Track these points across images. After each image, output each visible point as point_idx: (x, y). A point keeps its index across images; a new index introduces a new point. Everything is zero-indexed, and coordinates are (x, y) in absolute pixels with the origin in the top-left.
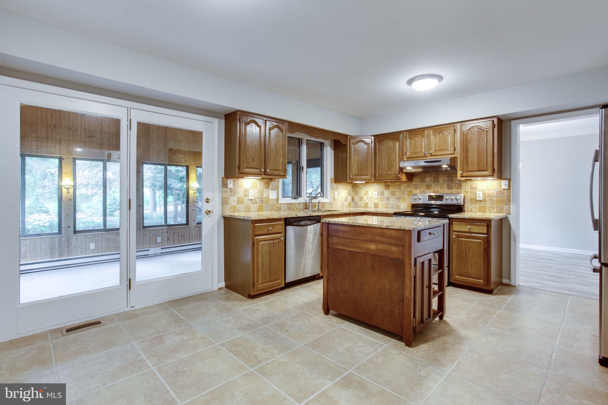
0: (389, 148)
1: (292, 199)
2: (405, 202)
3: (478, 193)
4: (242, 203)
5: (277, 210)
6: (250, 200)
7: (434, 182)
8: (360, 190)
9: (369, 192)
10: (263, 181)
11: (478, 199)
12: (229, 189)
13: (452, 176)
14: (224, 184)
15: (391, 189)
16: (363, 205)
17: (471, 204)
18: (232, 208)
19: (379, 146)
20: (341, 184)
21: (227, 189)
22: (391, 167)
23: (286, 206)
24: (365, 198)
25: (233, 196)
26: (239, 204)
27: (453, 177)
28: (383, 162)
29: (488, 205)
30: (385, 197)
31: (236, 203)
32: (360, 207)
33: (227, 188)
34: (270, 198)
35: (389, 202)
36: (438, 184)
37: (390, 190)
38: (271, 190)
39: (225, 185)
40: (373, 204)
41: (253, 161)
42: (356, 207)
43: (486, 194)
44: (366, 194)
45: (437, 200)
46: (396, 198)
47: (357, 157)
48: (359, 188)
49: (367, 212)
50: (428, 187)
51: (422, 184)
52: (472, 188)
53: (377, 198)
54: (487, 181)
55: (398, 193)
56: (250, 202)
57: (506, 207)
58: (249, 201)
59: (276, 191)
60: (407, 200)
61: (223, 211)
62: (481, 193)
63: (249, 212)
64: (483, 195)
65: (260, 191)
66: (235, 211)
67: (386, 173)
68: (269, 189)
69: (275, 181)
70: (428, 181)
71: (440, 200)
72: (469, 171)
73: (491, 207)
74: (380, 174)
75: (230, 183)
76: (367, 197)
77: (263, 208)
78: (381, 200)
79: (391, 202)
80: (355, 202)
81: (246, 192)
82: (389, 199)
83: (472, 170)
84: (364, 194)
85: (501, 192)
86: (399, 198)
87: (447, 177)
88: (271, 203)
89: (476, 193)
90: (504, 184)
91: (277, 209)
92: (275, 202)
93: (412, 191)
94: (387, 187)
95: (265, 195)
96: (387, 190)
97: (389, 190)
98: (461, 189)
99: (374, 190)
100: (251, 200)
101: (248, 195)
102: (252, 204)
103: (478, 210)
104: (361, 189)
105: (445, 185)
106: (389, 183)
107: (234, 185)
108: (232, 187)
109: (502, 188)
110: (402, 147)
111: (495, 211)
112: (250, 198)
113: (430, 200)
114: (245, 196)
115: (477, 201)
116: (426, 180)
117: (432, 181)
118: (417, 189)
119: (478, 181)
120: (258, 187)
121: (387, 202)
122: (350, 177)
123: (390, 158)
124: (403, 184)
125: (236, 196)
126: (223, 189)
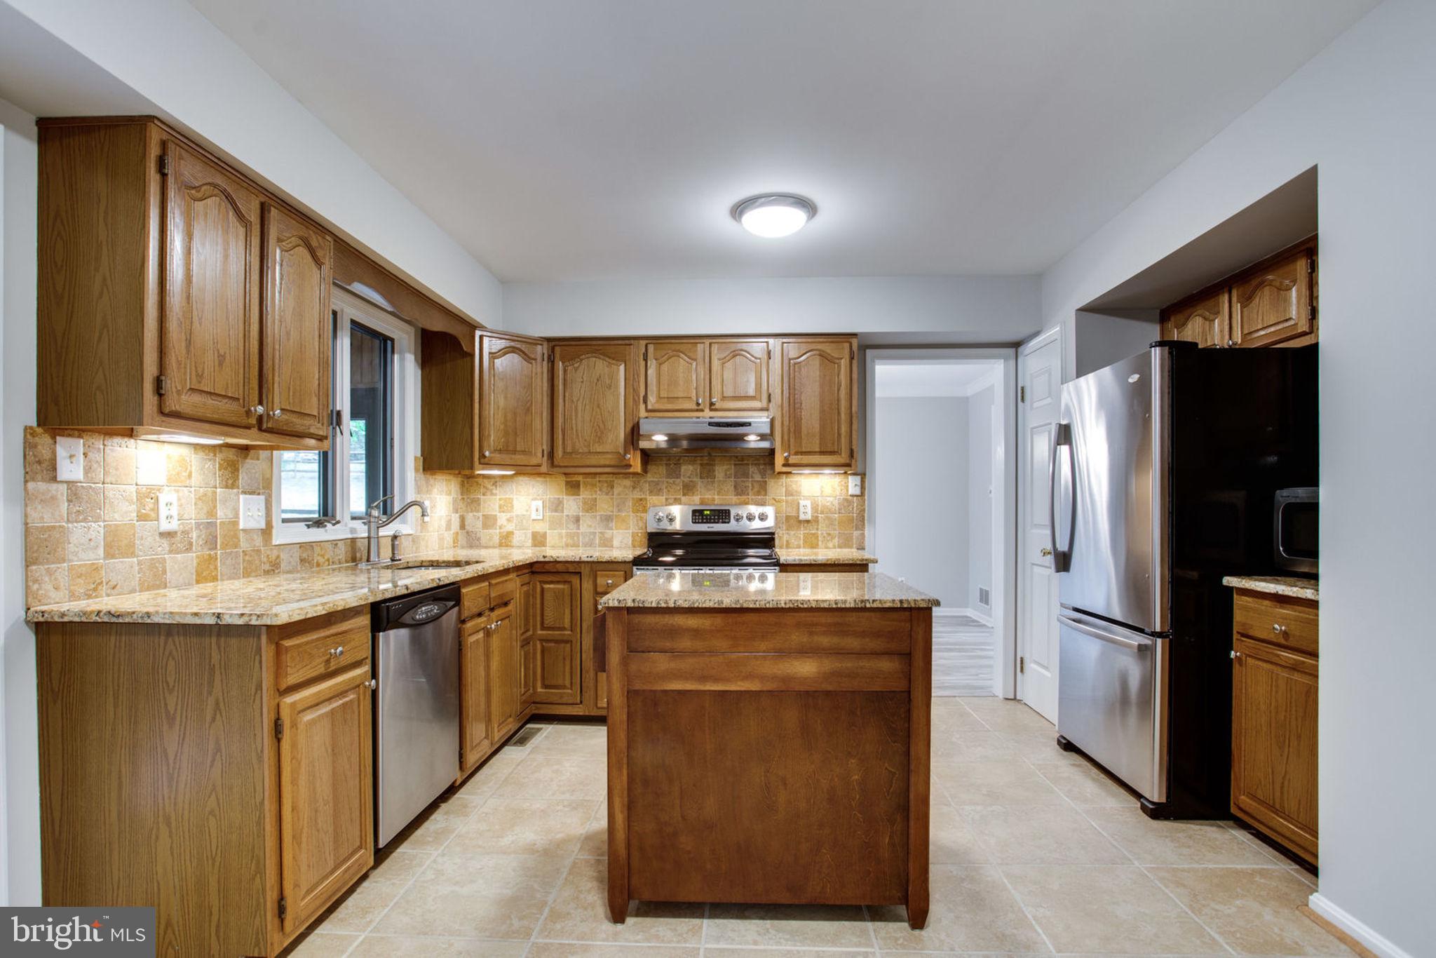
0: (598, 380)
1: (308, 526)
2: (626, 529)
3: (802, 503)
4: (130, 551)
5: (268, 571)
6: (162, 535)
7: (701, 478)
8: (484, 495)
9: (515, 502)
10: (215, 455)
11: (802, 517)
12: (65, 487)
13: (746, 462)
14: (39, 462)
15: (585, 494)
16: (496, 540)
17: (788, 530)
18: (82, 576)
19: (565, 371)
20: (436, 477)
21: (53, 486)
22: (602, 433)
23: (297, 554)
24: (502, 519)
25: (85, 521)
26: (113, 557)
27: (748, 464)
28: (576, 416)
29: (822, 530)
30: (567, 516)
31: (101, 552)
32: (486, 547)
33: (53, 479)
34: (241, 526)
35: (579, 529)
36: (713, 482)
37: (581, 497)
38: (244, 493)
39: (42, 465)
40: (530, 536)
41: (221, 364)
42: (471, 547)
43: (818, 505)
44: (506, 506)
45: (714, 522)
46: (598, 518)
47: (502, 396)
48: (482, 490)
49: (547, 560)
50: (688, 489)
51: (671, 481)
52: (788, 493)
53: (541, 518)
54: (820, 476)
55: (605, 504)
56: (165, 543)
57: (856, 533)
58: (157, 538)
59: (262, 498)
60: (631, 522)
61: (32, 596)
62: (808, 503)
63: (158, 587)
64: (812, 508)
65: (205, 495)
66: (95, 589)
67: (586, 450)
68: (235, 490)
69: (258, 459)
70: (688, 475)
71: (723, 522)
72: (802, 453)
73: (829, 534)
74: (569, 449)
75: (71, 458)
76: (509, 515)
77: (216, 568)
78: (554, 524)
79: (584, 528)
80: (467, 532)
81: (148, 496)
82: (577, 520)
83: (808, 450)
84: (497, 507)
85: (847, 502)
86: (607, 519)
87: (735, 465)
88: (244, 544)
89: (799, 503)
90: (853, 484)
91: (267, 567)
92: (258, 541)
93: (646, 499)
94: (573, 488)
95: (222, 514)
96: (573, 497)
97: (579, 495)
98: (766, 495)
99: (531, 497)
100: (168, 535)
101: (153, 515)
102: (170, 552)
103: (802, 542)
104: (489, 493)
105: (729, 486)
106: (580, 478)
107: (88, 470)
108: (78, 475)
109: (850, 493)
110: (634, 379)
111: (837, 544)
112: (165, 526)
113: (699, 523)
114: (142, 518)
115: (800, 522)
116: (682, 470)
117: (697, 475)
118: (658, 495)
119: (803, 477)
120: (196, 479)
121: (572, 527)
122: (482, 456)
123: (598, 406)
124: (620, 481)
125: (97, 519)
126: (31, 486)
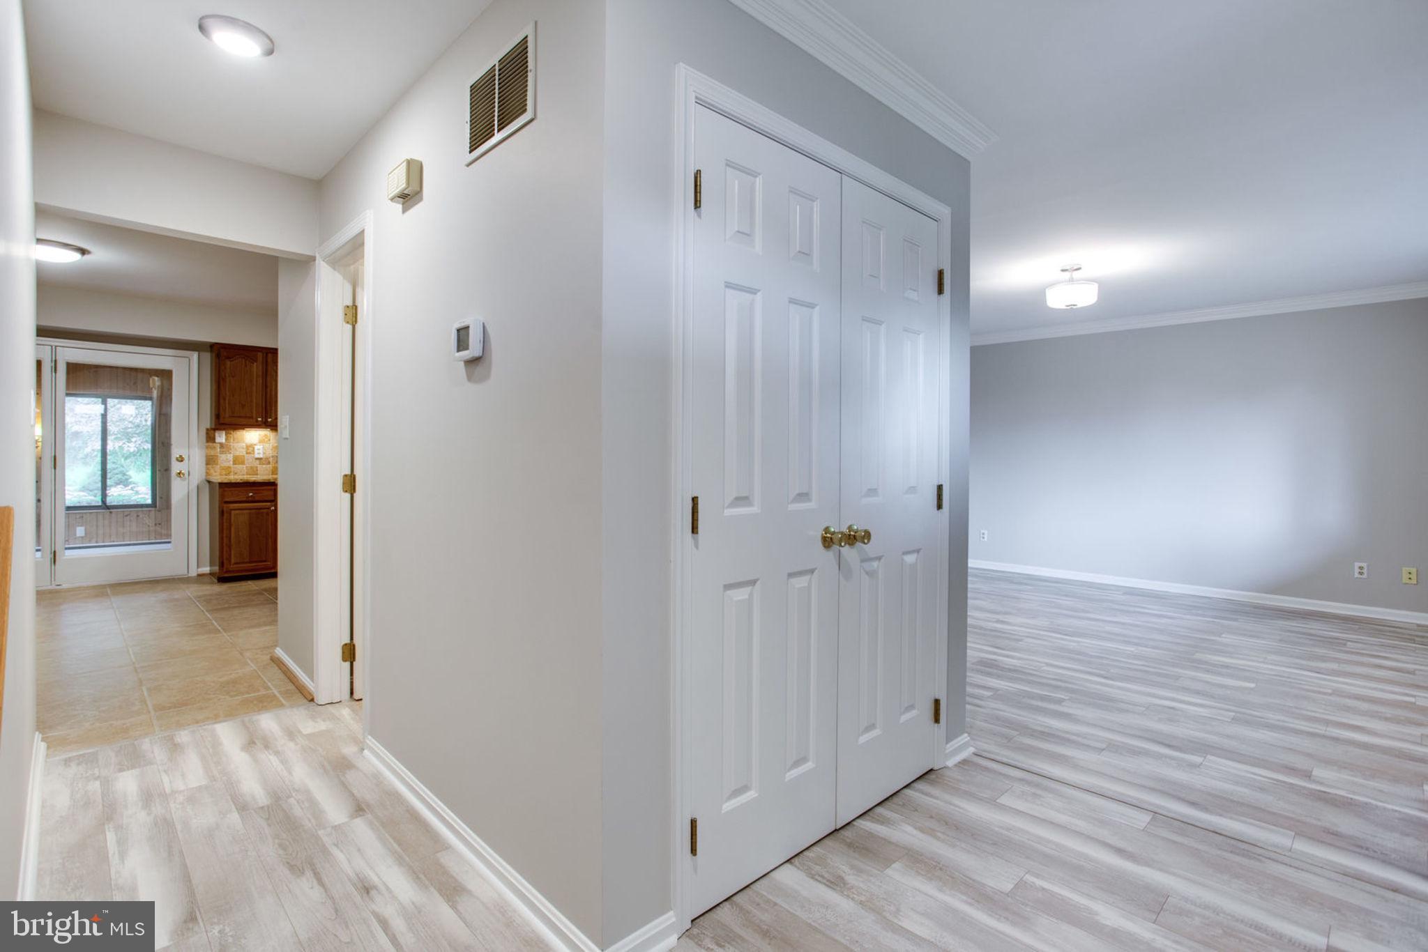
4: (243, 463)
6: (257, 459)
12: (219, 445)
18: (223, 469)
21: (214, 444)
25: (226, 454)
26: (236, 464)
31: (231, 463)
33: (215, 442)
39: (210, 438)
56: (258, 462)
58: (254, 460)
61: (207, 474)
63: (254, 475)
65: (274, 447)
66: (230, 474)
75: (221, 437)
81: (250, 449)
100: (259, 459)
101: (253, 453)
102: (259, 464)
107: (226, 440)
108: (224, 441)
112: (257, 456)
114: (248, 453)
120: (273, 441)
125: (230, 453)
126: (207, 444)
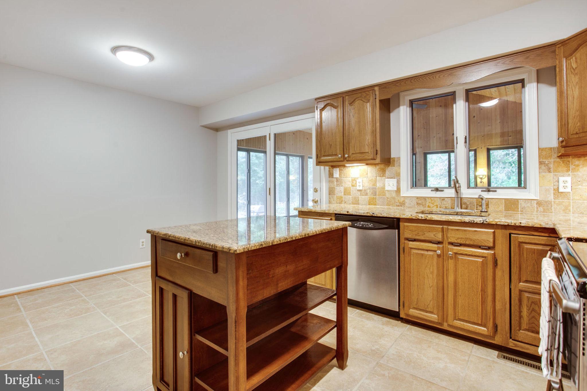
4: (349, 194)
5: (398, 205)
6: (358, 190)
10: (376, 167)
12: (335, 179)
14: (330, 174)
18: (338, 199)
21: (333, 179)
23: (415, 201)
25: (339, 186)
26: (345, 195)
31: (343, 194)
33: (333, 177)
34: (386, 189)
38: (387, 178)
41: (330, 147)
56: (359, 193)
58: (357, 191)
59: (396, 180)
61: (329, 202)
63: (357, 204)
65: (372, 179)
66: (341, 202)
68: (384, 177)
69: (394, 166)
75: (336, 172)
77: (376, 202)
81: (354, 180)
88: (388, 195)
91: (398, 204)
92: (394, 195)
95: (379, 185)
100: (360, 190)
101: (355, 185)
102: (360, 195)
107: (340, 175)
108: (338, 176)
112: (358, 188)
114: (353, 186)
120: (369, 175)
125: (342, 186)
126: (329, 179)
